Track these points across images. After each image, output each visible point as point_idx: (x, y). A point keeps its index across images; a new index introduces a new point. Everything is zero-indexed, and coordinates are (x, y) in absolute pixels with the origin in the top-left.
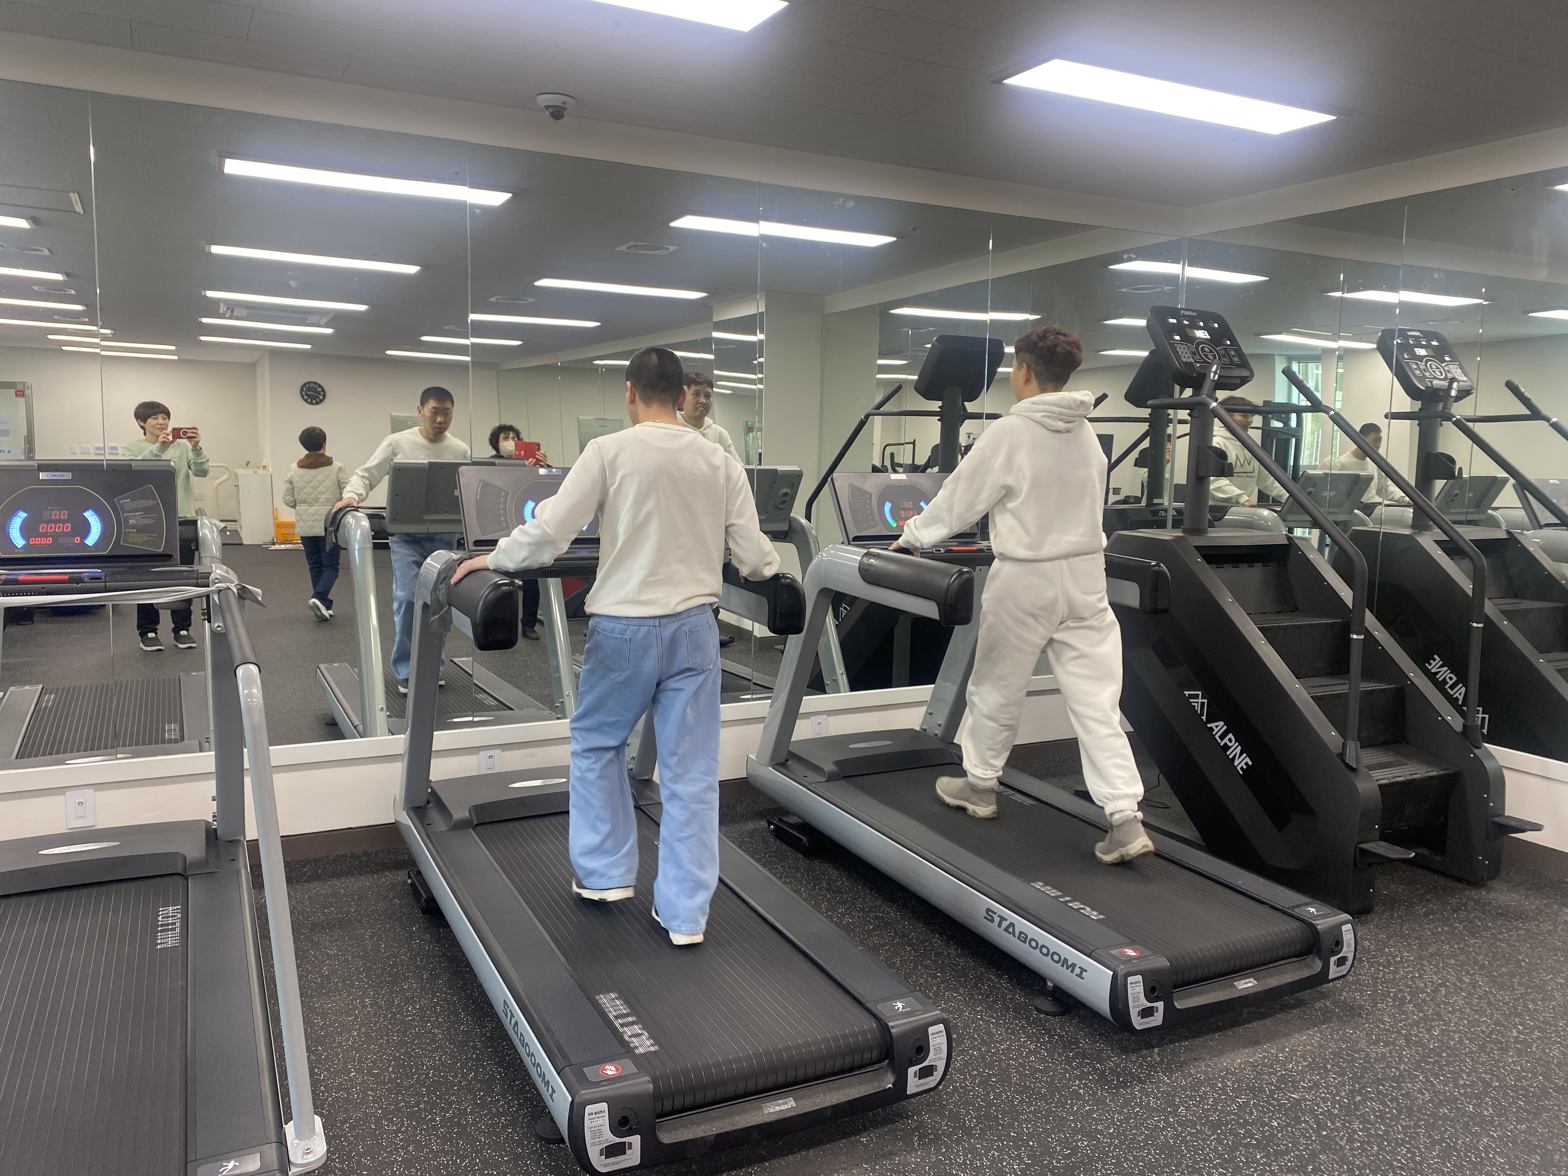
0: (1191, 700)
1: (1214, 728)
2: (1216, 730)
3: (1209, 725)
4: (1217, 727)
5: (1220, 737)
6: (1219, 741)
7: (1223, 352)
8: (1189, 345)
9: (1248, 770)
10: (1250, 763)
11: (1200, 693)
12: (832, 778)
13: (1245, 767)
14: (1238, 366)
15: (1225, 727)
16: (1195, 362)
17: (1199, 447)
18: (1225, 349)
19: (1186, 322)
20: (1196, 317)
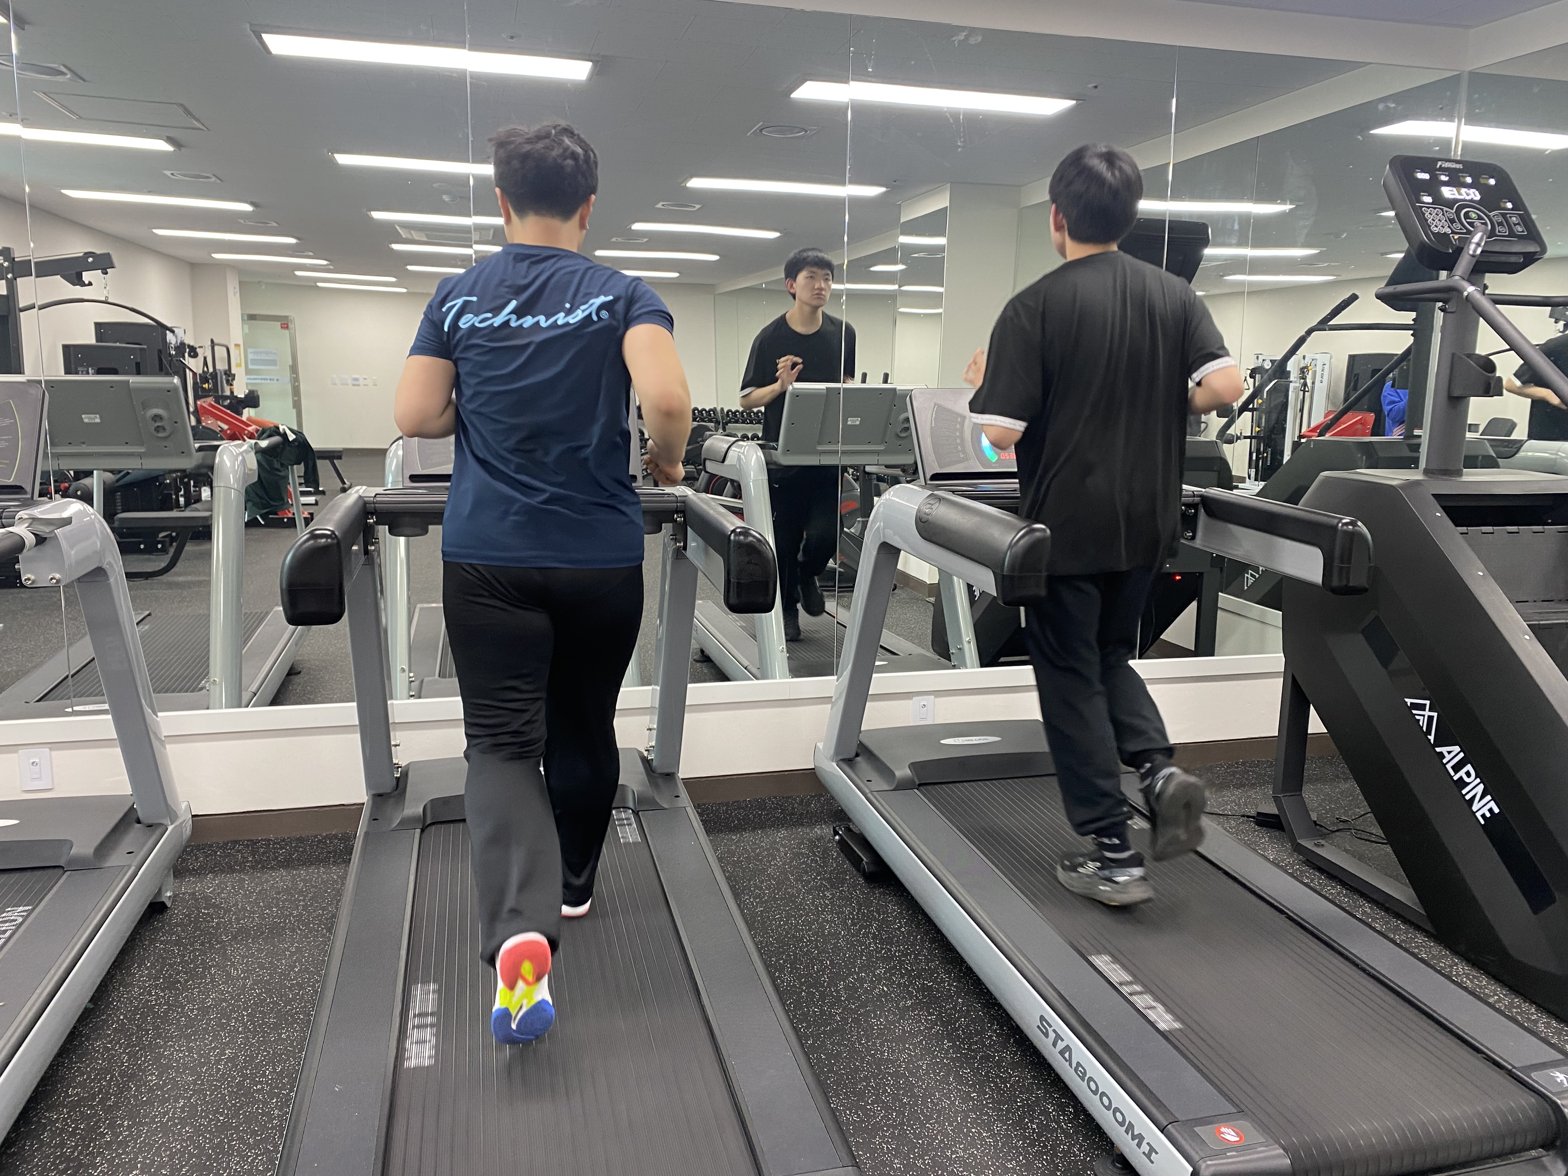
0: (1414, 712)
1: (1446, 754)
2: (1448, 757)
3: (1438, 749)
4: (1449, 752)
5: (1453, 767)
6: (1452, 773)
7: (1500, 219)
8: (1445, 209)
9: (1492, 820)
10: (1497, 810)
11: (1428, 702)
12: (903, 786)
13: (1488, 815)
14: (1521, 237)
15: (1462, 755)
16: (1453, 232)
17: (1453, 355)
18: (1504, 215)
19: (1444, 178)
20: (1459, 170)
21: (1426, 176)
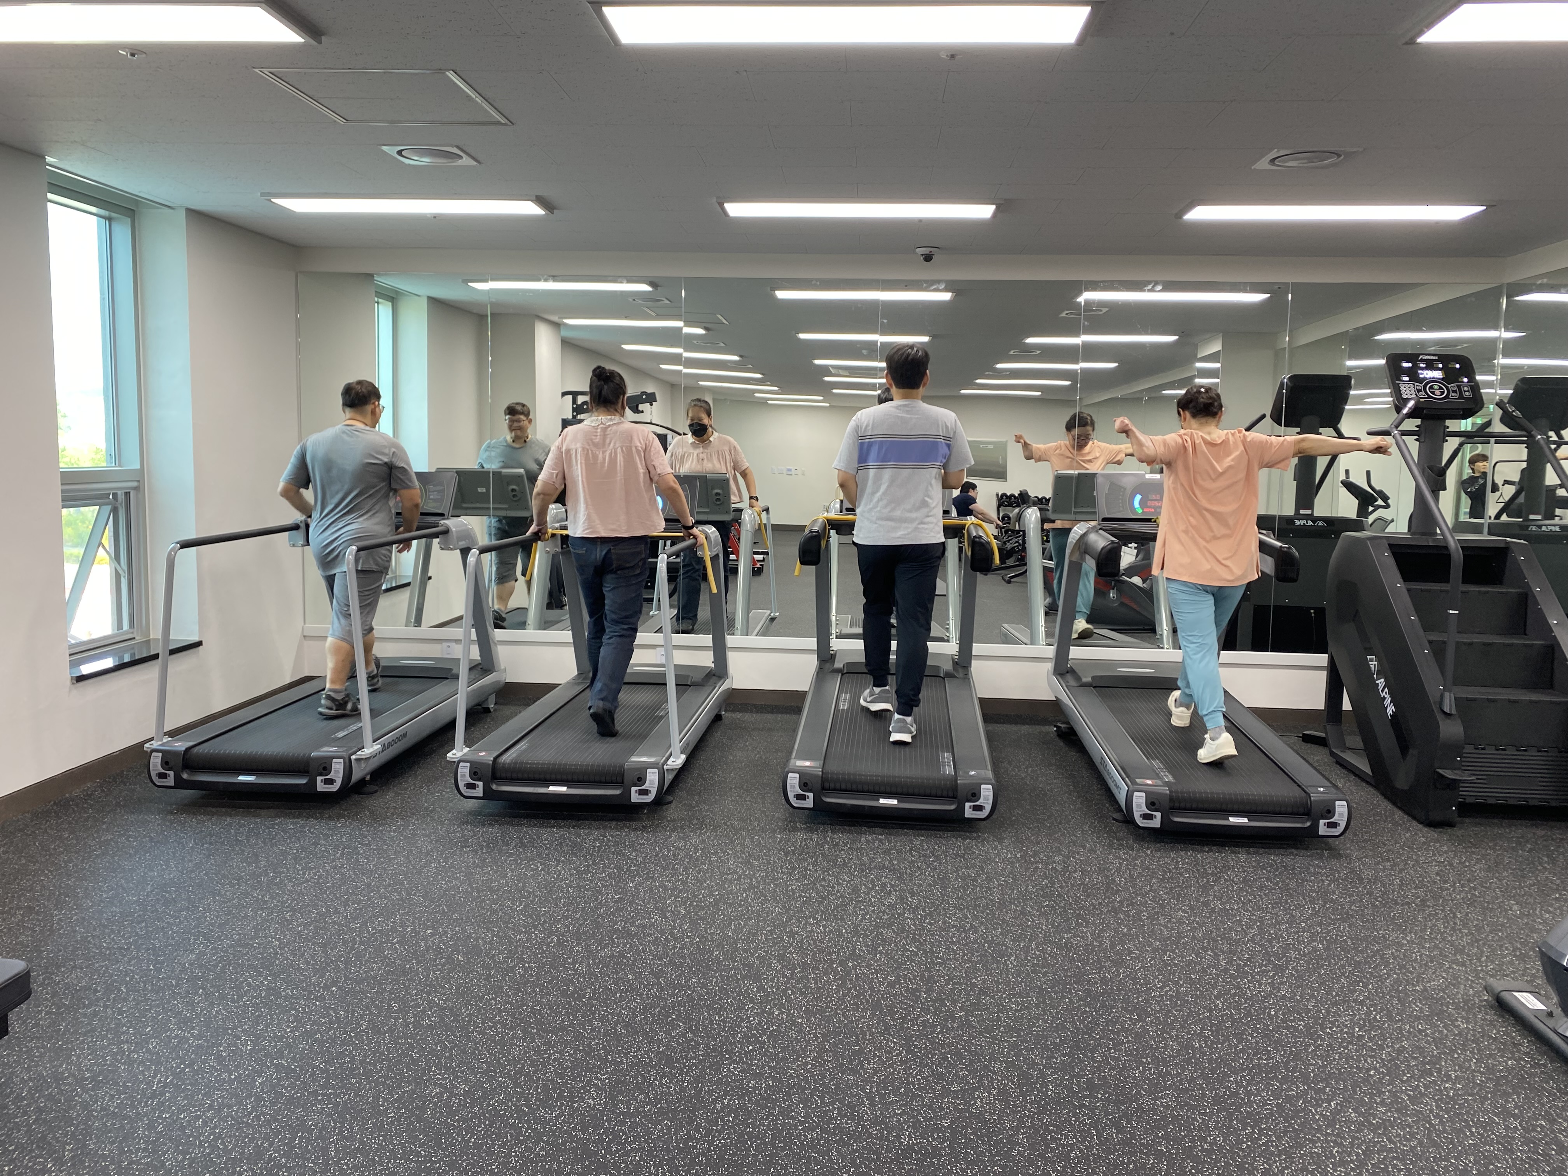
0: (1370, 663)
1: (1379, 684)
2: (1380, 686)
3: (1377, 682)
5: (1381, 691)
6: (1381, 694)
7: (1456, 388)
10: (1395, 711)
11: (1375, 658)
13: (1392, 714)
14: (1468, 400)
15: (1385, 683)
16: (1418, 398)
19: (1422, 365)
20: (1435, 360)
21: (1410, 365)
